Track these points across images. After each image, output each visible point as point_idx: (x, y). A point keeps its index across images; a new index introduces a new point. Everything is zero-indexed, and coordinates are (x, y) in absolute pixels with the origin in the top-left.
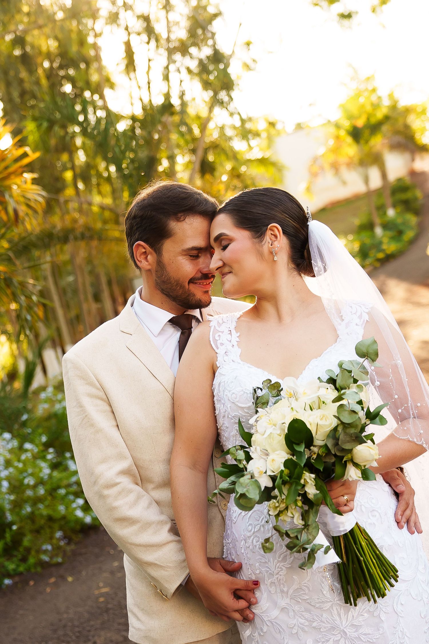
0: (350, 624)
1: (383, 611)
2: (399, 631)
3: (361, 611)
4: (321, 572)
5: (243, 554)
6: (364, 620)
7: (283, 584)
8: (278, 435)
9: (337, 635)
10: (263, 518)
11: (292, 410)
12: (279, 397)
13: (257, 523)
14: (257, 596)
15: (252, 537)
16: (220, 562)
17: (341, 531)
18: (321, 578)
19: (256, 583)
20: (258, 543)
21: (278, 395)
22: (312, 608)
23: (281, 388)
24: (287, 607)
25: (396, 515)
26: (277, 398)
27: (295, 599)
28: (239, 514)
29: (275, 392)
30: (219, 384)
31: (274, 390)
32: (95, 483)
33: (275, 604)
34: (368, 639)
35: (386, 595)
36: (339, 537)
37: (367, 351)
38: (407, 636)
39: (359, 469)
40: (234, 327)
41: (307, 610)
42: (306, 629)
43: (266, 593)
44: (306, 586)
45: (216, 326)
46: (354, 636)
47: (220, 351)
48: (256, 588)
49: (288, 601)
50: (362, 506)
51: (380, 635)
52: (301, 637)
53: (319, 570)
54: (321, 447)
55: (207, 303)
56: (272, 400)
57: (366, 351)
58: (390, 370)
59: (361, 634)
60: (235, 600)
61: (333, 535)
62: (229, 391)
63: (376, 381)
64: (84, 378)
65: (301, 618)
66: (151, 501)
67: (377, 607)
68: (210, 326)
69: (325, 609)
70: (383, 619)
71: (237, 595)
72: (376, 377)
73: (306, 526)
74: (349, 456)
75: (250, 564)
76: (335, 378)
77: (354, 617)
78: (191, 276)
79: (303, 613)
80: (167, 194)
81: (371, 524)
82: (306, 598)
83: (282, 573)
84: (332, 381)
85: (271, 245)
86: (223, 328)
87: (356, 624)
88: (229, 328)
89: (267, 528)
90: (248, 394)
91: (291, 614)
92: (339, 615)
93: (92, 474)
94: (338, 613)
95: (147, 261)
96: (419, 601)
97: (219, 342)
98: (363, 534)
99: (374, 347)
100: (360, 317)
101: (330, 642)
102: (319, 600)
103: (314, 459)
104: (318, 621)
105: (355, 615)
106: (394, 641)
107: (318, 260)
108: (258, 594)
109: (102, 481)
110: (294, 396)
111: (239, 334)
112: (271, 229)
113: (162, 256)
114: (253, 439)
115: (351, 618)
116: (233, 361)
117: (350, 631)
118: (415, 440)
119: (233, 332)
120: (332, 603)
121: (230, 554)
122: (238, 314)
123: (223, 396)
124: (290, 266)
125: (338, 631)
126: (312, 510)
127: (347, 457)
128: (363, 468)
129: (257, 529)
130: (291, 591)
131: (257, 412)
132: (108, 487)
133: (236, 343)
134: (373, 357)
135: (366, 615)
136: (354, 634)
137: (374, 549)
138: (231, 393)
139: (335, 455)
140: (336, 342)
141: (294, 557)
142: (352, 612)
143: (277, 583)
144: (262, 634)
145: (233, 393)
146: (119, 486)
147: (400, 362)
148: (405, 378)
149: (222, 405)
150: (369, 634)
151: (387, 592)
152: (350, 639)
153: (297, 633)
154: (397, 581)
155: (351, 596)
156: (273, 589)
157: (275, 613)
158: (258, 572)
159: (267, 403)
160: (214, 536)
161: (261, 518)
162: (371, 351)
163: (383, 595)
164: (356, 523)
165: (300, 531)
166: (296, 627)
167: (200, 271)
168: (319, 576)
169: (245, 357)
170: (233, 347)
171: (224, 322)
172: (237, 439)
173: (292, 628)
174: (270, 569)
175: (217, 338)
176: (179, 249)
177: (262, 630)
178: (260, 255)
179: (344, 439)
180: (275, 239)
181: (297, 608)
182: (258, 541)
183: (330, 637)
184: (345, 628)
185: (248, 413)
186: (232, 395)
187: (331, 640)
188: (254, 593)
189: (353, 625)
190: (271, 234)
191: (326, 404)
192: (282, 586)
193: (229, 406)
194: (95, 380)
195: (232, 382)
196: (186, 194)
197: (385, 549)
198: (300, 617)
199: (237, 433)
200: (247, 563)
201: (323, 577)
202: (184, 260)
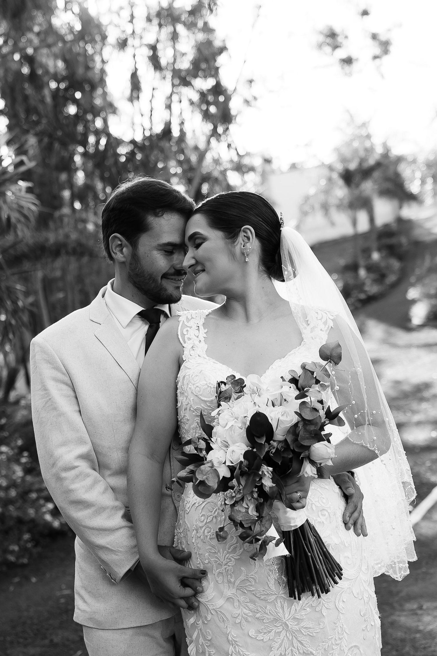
0: (292, 617)
1: (325, 606)
2: (339, 627)
3: (304, 605)
4: (268, 565)
5: (194, 543)
6: (306, 614)
7: (231, 575)
8: (239, 428)
9: (279, 627)
10: (216, 510)
11: (254, 405)
12: (242, 394)
13: (210, 514)
14: (203, 585)
15: (204, 528)
16: (170, 551)
17: (291, 527)
18: (268, 571)
19: (204, 573)
20: (209, 534)
21: (241, 391)
22: (257, 599)
23: (244, 385)
24: (232, 597)
25: (344, 515)
26: (240, 394)
27: (241, 590)
28: (193, 505)
29: (237, 388)
30: (184, 377)
31: (237, 386)
32: (54, 465)
33: (222, 594)
34: (309, 633)
35: (330, 591)
36: (289, 531)
37: (331, 354)
38: (346, 632)
39: (315, 467)
40: (202, 323)
41: (252, 601)
42: (250, 619)
43: (213, 582)
44: (253, 578)
45: (185, 321)
46: (295, 629)
47: (187, 346)
48: (203, 577)
49: (234, 591)
50: (313, 504)
51: (320, 630)
52: (244, 627)
53: (267, 564)
54: (280, 442)
55: (177, 298)
56: (234, 396)
57: (329, 353)
58: (350, 376)
59: (301, 627)
60: (182, 587)
61: (284, 530)
62: (194, 384)
63: (336, 386)
64: (51, 362)
65: (246, 609)
66: (107, 486)
67: (320, 603)
68: (179, 321)
69: (269, 601)
70: (324, 614)
71: (184, 582)
72: (336, 382)
73: (260, 517)
74: (307, 453)
75: (200, 553)
76: (298, 378)
77: (296, 611)
78: (164, 271)
79: (248, 604)
80: (147, 189)
81: (320, 522)
82: (252, 590)
83: (231, 563)
84: (294, 381)
85: (243, 247)
86: (192, 323)
87: (298, 618)
88: (198, 324)
89: (219, 520)
90: (212, 388)
91: (236, 604)
92: (283, 608)
93: (51, 456)
94: (281, 606)
95: (122, 253)
96: (361, 599)
97: (186, 336)
98: (313, 531)
99: (338, 351)
100: (325, 323)
101: (271, 633)
102: (265, 592)
103: (273, 453)
104: (262, 612)
105: (298, 609)
106: (333, 636)
107: (288, 265)
108: (204, 583)
109: (60, 464)
110: (257, 392)
111: (206, 330)
112: (244, 231)
113: (138, 249)
114: (214, 431)
115: (294, 611)
116: (199, 355)
117: (292, 624)
118: (368, 446)
119: (201, 328)
120: (277, 596)
121: (181, 543)
122: (207, 312)
123: (187, 389)
124: (261, 268)
125: (281, 624)
126: (267, 503)
127: (304, 454)
128: (319, 466)
129: (209, 520)
130: (238, 582)
131: (219, 405)
132: (66, 470)
133: (203, 339)
134: (336, 360)
135: (308, 609)
136: (295, 627)
137: (321, 546)
138: (195, 386)
139: (293, 451)
140: (300, 345)
141: (244, 549)
142: (295, 606)
143: (225, 574)
144: (206, 622)
145: (197, 387)
146: (77, 469)
147: (359, 370)
148: (364, 385)
149: (185, 398)
150: (310, 628)
151: (331, 588)
152: (291, 631)
153: (240, 622)
154: (341, 579)
155: (296, 590)
156: (220, 579)
157: (220, 602)
158: (207, 561)
159: (230, 398)
160: (166, 525)
161: (214, 510)
162: (334, 354)
163: (327, 591)
164: (307, 520)
165: (254, 522)
166: (240, 617)
167: (173, 267)
168: (266, 569)
169: (210, 353)
170: (200, 343)
171: (192, 318)
172: (197, 431)
173: (236, 618)
174: (219, 559)
175: (185, 333)
176: (155, 244)
177: (206, 618)
178: (232, 255)
179: (304, 436)
180: (248, 241)
181: (242, 598)
182: (210, 532)
183: (272, 629)
184: (287, 620)
185: (210, 406)
186: (195, 388)
187: (272, 631)
188: (201, 582)
189: (295, 618)
190: (244, 236)
191: (287, 402)
192: (229, 576)
193: (192, 399)
194: (61, 365)
195: (197, 376)
196: (166, 191)
197: (332, 547)
198: (244, 607)
199: (198, 426)
200: (197, 553)
201: (270, 570)
202: (159, 255)
